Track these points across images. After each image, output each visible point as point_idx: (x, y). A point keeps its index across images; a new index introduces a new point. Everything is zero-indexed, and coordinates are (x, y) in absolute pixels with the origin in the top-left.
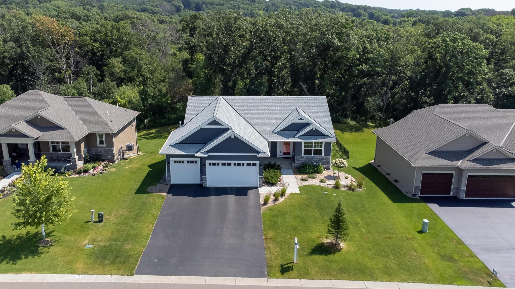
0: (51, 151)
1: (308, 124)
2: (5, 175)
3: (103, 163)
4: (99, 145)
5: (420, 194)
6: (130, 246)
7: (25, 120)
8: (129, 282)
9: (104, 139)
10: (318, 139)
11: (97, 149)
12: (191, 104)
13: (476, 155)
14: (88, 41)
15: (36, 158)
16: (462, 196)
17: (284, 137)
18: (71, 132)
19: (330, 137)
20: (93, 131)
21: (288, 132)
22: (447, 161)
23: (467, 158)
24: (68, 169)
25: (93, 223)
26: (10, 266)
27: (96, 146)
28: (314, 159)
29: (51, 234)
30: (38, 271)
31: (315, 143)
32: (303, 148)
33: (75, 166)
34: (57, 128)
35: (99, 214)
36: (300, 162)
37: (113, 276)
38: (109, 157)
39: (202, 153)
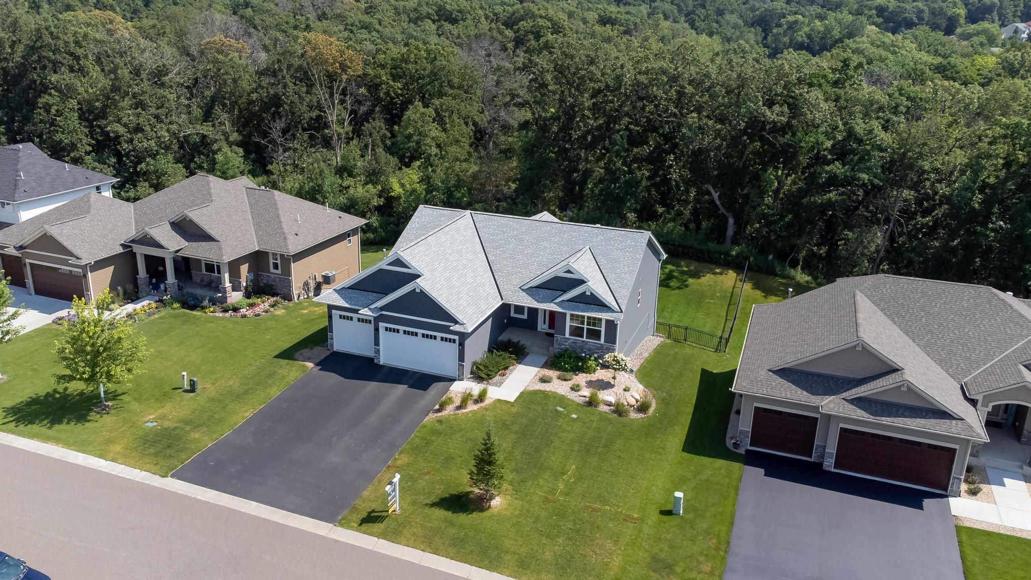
0: (204, 271)
1: (581, 282)
2: (134, 298)
3: (273, 299)
4: (272, 270)
5: (751, 445)
6: (197, 436)
7: (171, 221)
8: (155, 485)
9: (279, 262)
10: (592, 311)
11: (269, 276)
12: (417, 220)
13: (861, 391)
14: (384, 78)
15: (176, 279)
16: (829, 464)
17: (534, 299)
18: (223, 246)
19: (613, 311)
20: (263, 248)
21: (547, 291)
22: (805, 393)
23: (844, 395)
24: (213, 302)
25: (183, 391)
26: (44, 430)
27: (269, 271)
28: (587, 346)
29: (119, 398)
30: (68, 445)
31: (589, 318)
32: (568, 323)
33: (224, 299)
34: (207, 238)
35: (191, 380)
36: (563, 347)
37: (143, 472)
38: (285, 290)
39: (370, 309)
